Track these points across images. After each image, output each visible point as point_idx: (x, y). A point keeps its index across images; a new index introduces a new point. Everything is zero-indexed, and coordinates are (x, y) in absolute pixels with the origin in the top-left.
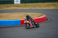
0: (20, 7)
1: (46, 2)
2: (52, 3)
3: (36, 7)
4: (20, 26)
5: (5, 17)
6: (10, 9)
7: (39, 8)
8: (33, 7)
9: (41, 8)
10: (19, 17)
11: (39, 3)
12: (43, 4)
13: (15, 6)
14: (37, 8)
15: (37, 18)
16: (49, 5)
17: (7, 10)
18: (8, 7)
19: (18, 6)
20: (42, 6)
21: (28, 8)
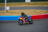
0: (30, 5)
3: (43, 5)
5: (18, 13)
6: (22, 6)
7: (46, 6)
8: (41, 5)
10: (29, 13)
13: (26, 4)
15: (44, 14)
17: (20, 7)
18: (20, 5)
21: (37, 6)
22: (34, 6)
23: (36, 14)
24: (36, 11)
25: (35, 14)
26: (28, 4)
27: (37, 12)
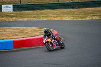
0: (12, 17)
1: (57, 8)
2: (69, 10)
3: (40, 17)
4: (13, 51)
7: (45, 19)
8: (34, 17)
9: (49, 19)
10: (11, 35)
11: (46, 10)
12: (53, 11)
13: (3, 15)
14: (41, 19)
16: (62, 13)
19: (8, 15)
20: (51, 15)
21: (26, 19)
22: (20, 19)
23: (24, 36)
24: (24, 30)
25: (22, 36)
26: (8, 16)
27: (27, 32)
